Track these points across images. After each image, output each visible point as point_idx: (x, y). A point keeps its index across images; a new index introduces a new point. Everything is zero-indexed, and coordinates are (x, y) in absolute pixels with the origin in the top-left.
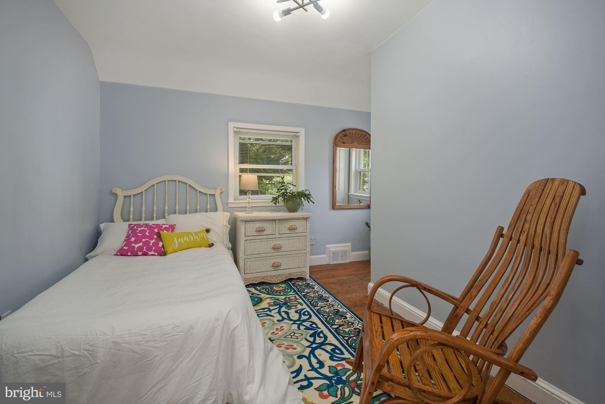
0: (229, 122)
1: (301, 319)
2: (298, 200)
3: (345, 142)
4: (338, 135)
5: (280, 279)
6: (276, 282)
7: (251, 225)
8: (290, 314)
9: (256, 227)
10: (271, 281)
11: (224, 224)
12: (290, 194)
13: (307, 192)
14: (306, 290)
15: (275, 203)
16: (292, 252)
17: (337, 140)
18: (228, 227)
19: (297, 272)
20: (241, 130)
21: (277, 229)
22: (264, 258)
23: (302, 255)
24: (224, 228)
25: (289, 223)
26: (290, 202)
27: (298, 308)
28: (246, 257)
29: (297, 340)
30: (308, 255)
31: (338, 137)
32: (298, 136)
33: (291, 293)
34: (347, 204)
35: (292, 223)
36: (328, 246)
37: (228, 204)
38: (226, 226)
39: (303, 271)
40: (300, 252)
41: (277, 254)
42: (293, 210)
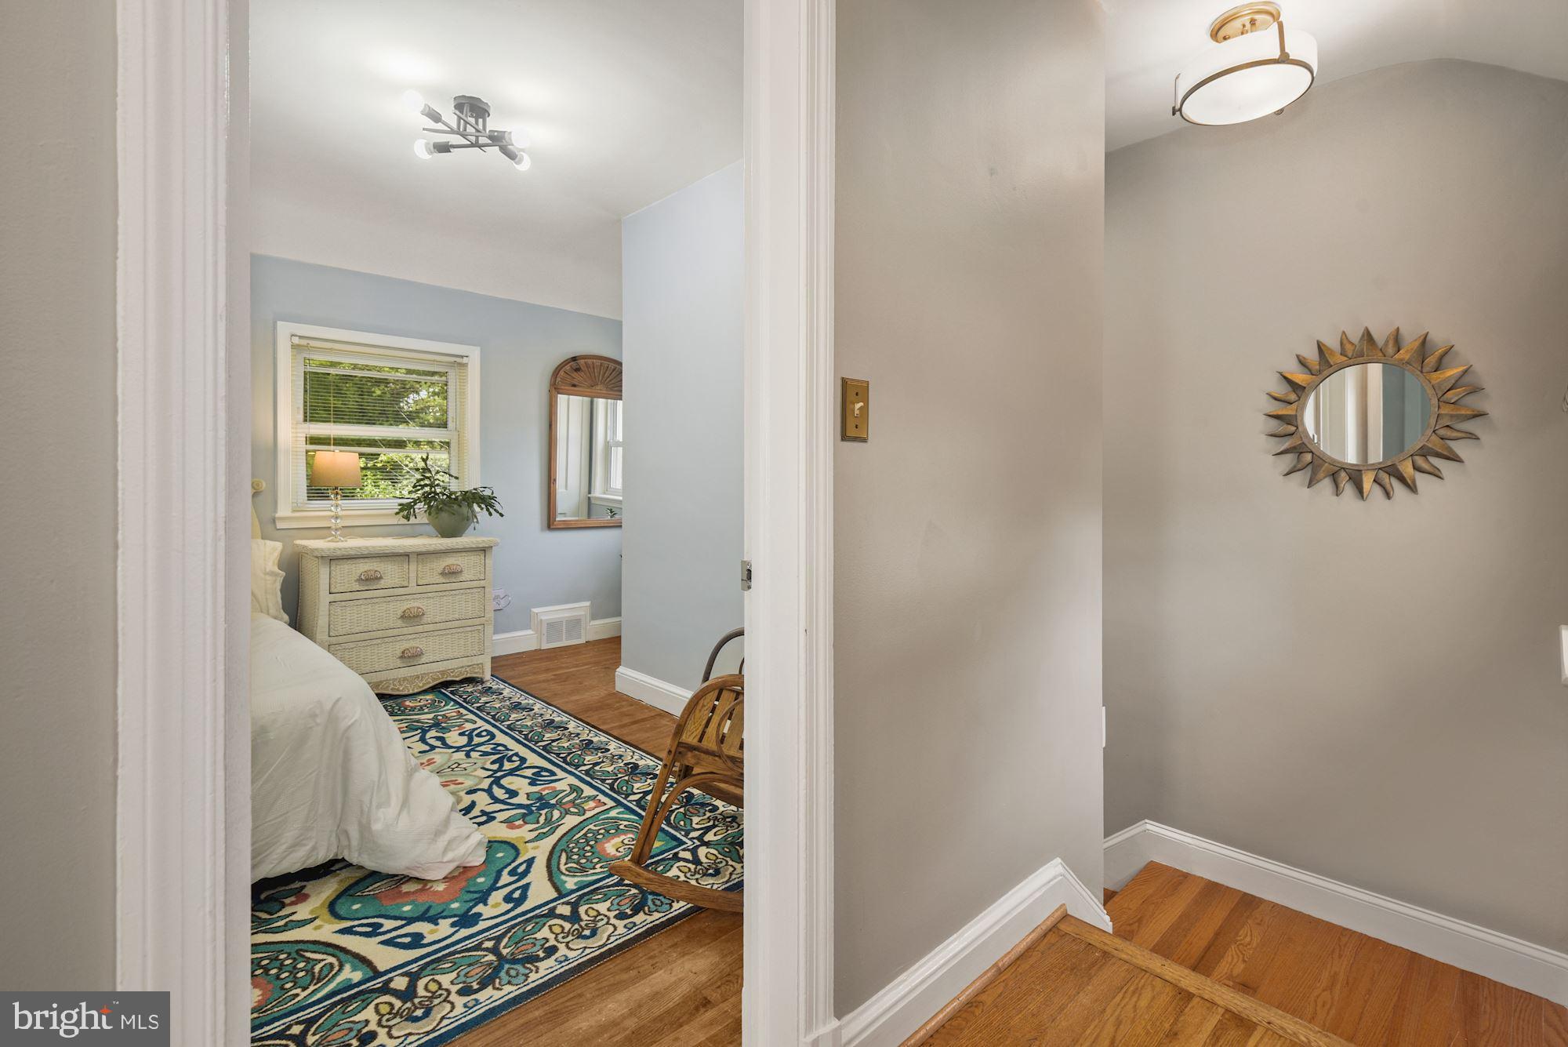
0: (278, 322)
1: (473, 743)
2: (465, 510)
3: (577, 384)
4: (562, 368)
5: (421, 685)
6: (411, 692)
7: (346, 567)
8: (447, 739)
9: (359, 572)
10: (398, 690)
11: (268, 570)
12: (445, 497)
13: (487, 493)
14: (484, 699)
15: (407, 518)
16: (449, 625)
17: (558, 379)
18: (276, 575)
19: (463, 667)
20: (313, 343)
21: (413, 575)
22: (379, 641)
23: (473, 628)
24: (268, 577)
25: (442, 560)
26: (444, 515)
27: (465, 728)
28: (334, 640)
29: (464, 772)
30: (490, 629)
31: (562, 373)
32: (465, 365)
33: (448, 707)
34: (584, 517)
35: (451, 561)
36: (535, 610)
37: (277, 522)
38: (272, 574)
39: (476, 663)
40: (470, 622)
41: (411, 630)
42: (451, 531)
